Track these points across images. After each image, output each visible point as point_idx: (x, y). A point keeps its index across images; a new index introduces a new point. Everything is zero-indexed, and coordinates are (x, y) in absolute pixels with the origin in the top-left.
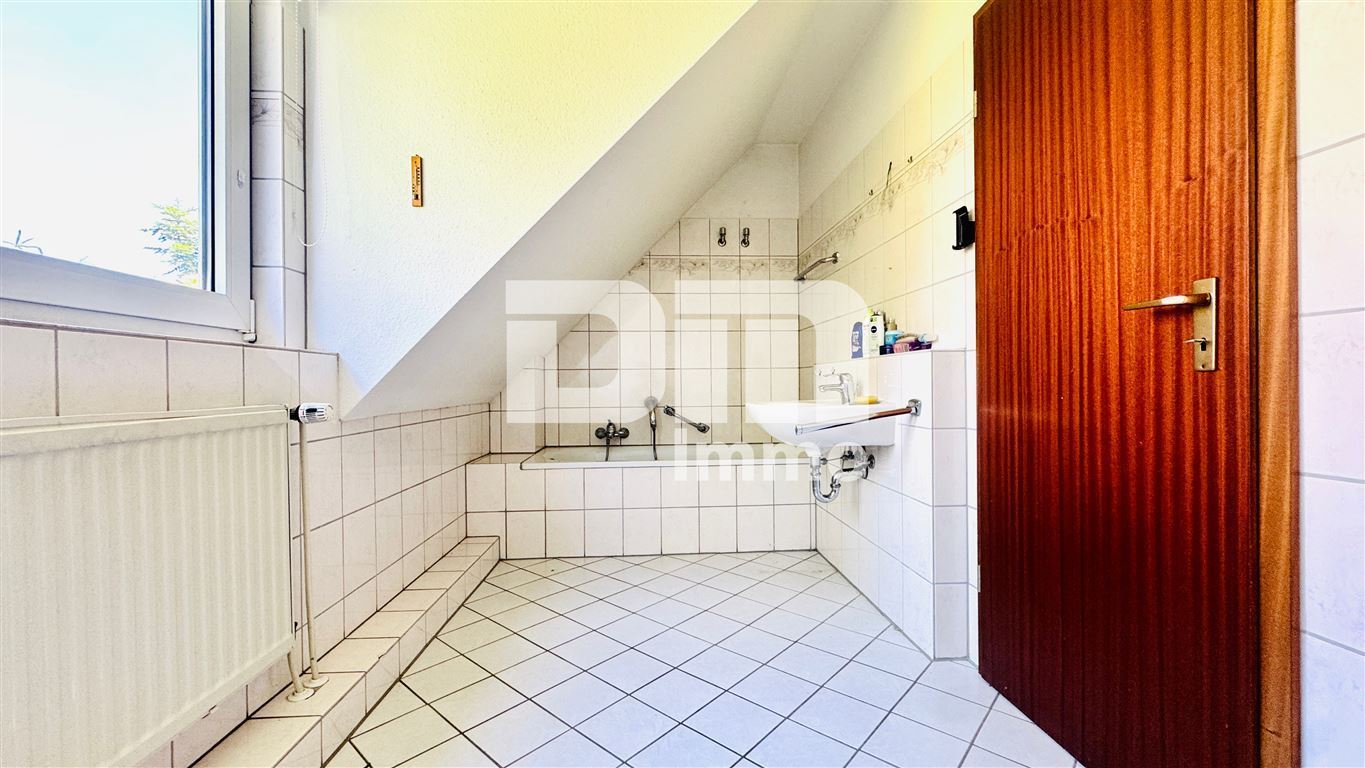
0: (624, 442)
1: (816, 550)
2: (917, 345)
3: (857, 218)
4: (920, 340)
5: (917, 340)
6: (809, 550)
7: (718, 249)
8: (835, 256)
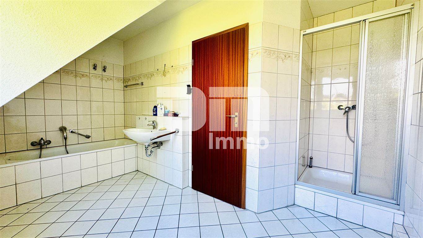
0: (48, 146)
1: (137, 170)
2: (175, 115)
3: (152, 75)
4: (176, 113)
5: (175, 113)
6: (136, 171)
7: (93, 71)
8: (142, 83)
